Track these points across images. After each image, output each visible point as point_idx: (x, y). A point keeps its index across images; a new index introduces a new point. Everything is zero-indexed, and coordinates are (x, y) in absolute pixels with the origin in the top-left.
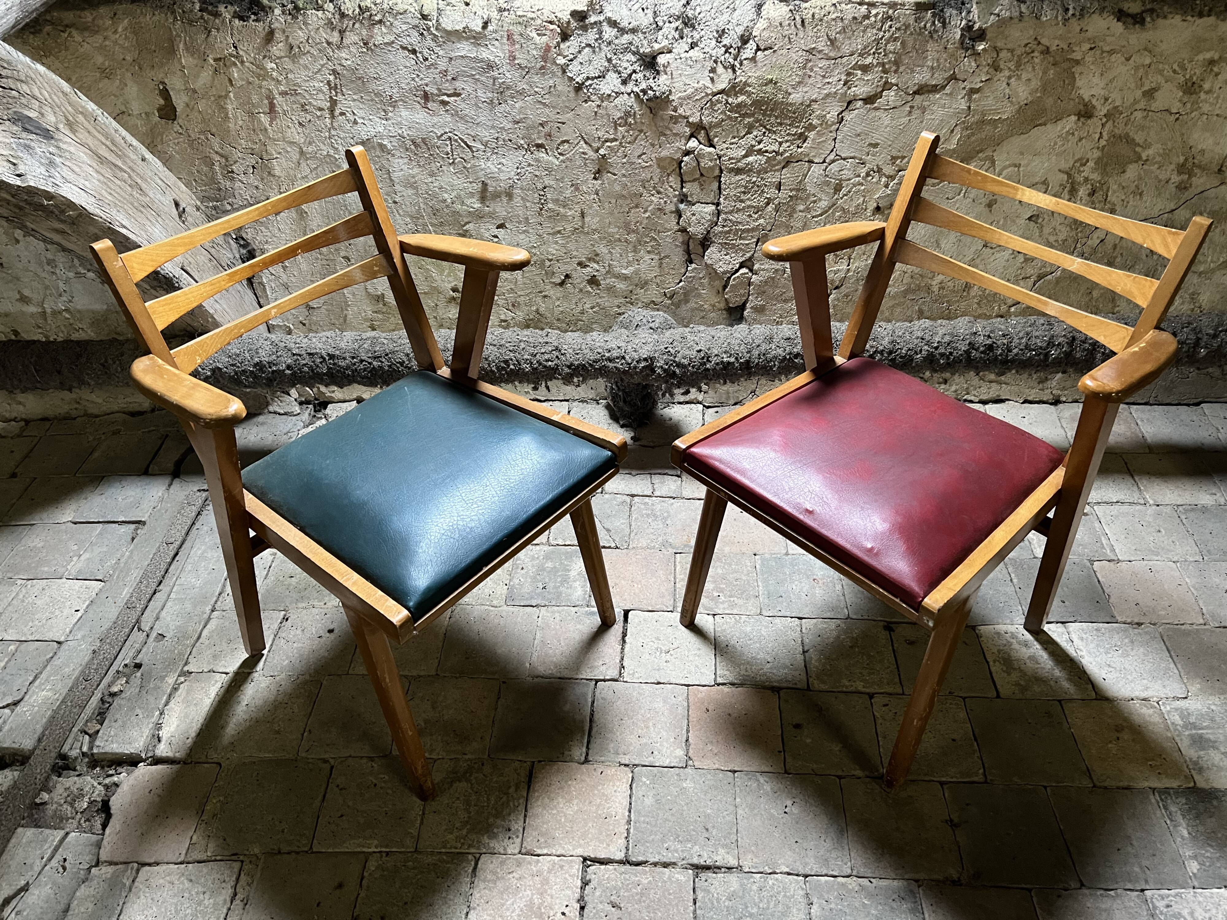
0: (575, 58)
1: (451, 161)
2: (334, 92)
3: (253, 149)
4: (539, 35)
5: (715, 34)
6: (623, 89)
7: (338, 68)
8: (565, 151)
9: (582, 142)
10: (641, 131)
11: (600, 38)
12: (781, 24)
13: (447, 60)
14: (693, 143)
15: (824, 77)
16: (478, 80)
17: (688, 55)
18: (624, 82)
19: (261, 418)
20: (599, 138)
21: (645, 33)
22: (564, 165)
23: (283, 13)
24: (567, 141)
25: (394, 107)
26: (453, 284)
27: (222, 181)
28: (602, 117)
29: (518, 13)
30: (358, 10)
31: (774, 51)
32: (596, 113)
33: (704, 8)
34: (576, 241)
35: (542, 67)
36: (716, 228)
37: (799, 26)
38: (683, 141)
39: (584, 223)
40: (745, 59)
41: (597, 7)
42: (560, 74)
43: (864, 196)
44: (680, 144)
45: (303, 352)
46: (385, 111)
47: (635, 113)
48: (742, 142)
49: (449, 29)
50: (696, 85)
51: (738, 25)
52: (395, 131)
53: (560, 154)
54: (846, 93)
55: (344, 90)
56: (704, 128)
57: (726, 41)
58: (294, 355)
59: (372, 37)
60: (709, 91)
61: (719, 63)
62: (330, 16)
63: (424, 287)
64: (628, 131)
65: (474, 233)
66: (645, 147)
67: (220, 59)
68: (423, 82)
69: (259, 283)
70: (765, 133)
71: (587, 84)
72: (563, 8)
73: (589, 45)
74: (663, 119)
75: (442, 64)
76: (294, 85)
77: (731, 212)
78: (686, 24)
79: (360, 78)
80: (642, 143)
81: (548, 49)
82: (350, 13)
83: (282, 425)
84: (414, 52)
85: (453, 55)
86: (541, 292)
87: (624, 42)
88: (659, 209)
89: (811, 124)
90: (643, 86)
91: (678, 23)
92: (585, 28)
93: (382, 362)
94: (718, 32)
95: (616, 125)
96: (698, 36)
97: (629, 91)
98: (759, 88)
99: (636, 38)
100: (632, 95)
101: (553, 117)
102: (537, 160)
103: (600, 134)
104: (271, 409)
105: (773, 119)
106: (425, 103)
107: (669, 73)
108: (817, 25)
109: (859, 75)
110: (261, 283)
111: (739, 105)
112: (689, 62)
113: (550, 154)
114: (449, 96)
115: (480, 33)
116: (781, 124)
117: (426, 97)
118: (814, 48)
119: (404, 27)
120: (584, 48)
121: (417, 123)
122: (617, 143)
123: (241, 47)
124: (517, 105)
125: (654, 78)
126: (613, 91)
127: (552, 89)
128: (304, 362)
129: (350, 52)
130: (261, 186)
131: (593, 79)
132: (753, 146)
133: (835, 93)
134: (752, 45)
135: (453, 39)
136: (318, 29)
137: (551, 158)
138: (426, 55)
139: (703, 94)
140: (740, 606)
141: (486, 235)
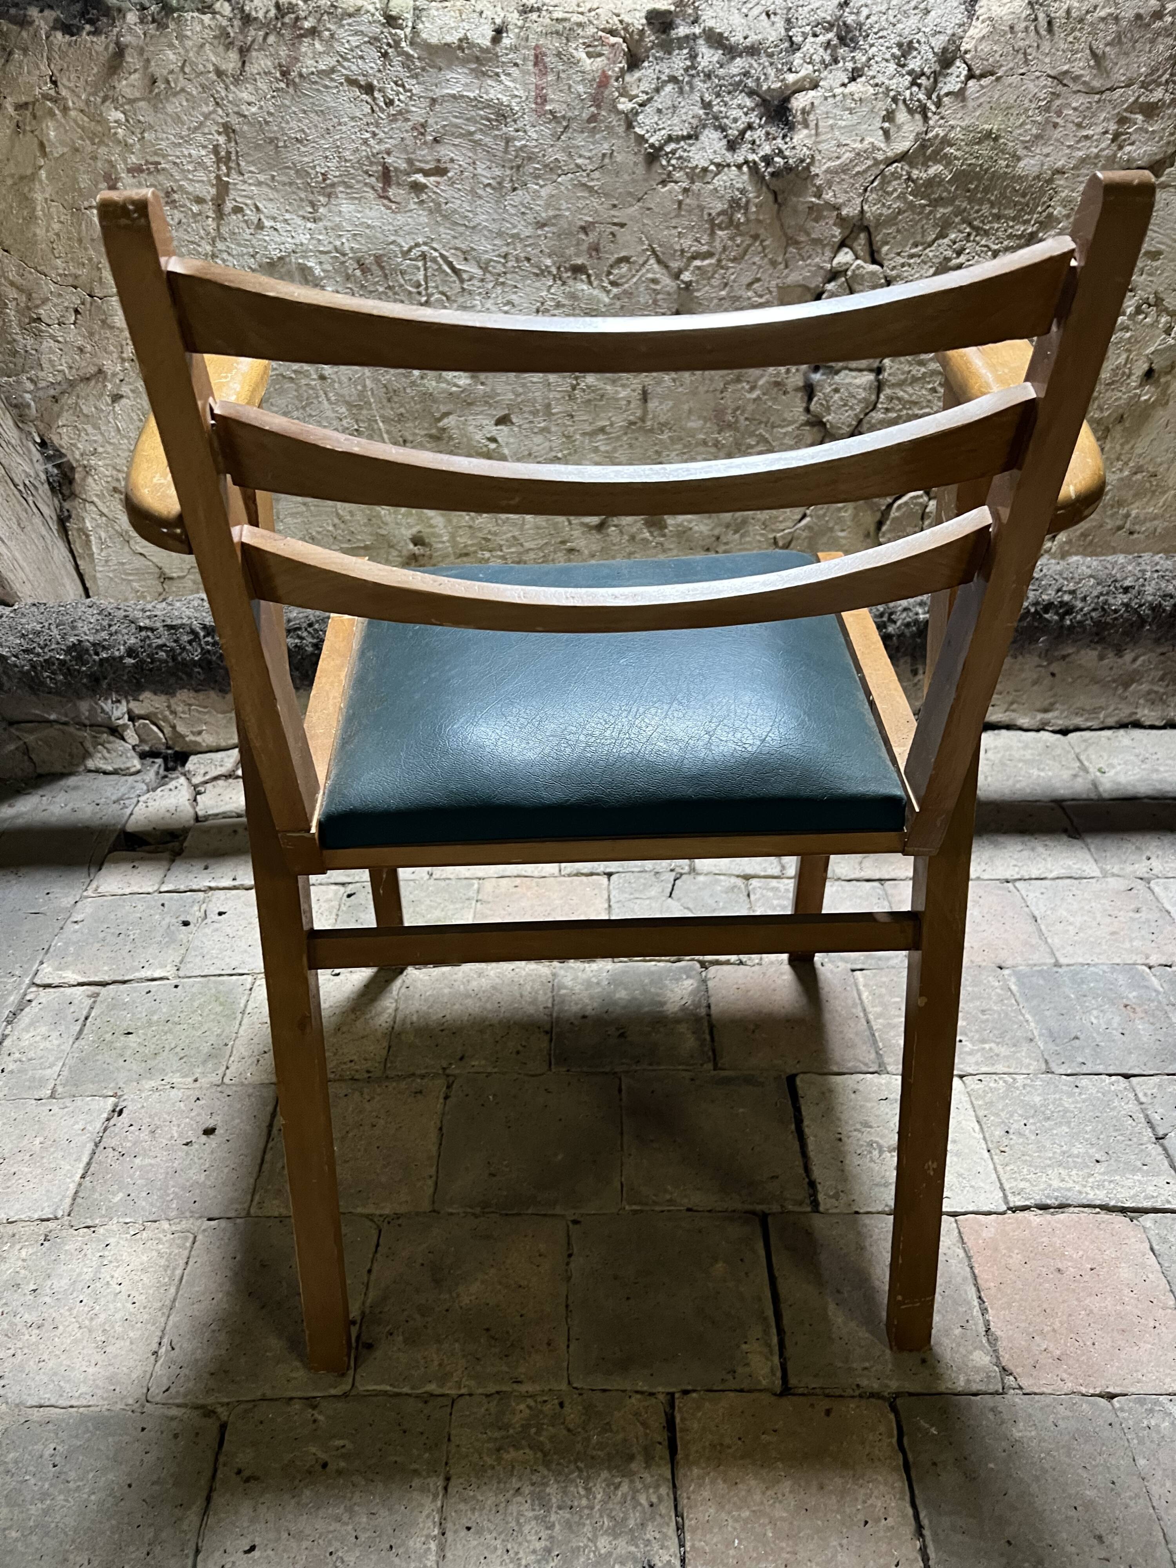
0: (650, 100)
1: (424, 299)
2: (224, 168)
3: (76, 277)
4: (589, 55)
5: (895, 50)
6: (729, 158)
7: (234, 120)
8: (622, 277)
9: (652, 261)
10: (756, 237)
11: (693, 67)
12: (1012, 28)
13: (425, 103)
14: (845, 257)
15: (1079, 126)
16: (477, 143)
17: (847, 91)
18: (732, 146)
19: (72, 781)
20: (683, 251)
21: (771, 55)
22: (618, 304)
23: (142, 21)
24: (626, 259)
25: (329, 196)
26: (414, 530)
27: (19, 338)
28: (690, 212)
29: (556, 15)
30: (273, 12)
31: (998, 79)
32: (680, 203)
33: (875, 9)
34: (631, 446)
35: (593, 118)
36: (873, 414)
37: (1043, 32)
38: (828, 254)
39: (645, 412)
40: (947, 94)
41: (690, 11)
42: (621, 130)
43: (1129, 351)
44: (822, 260)
45: (158, 624)
46: (312, 204)
47: (748, 202)
48: (930, 253)
49: (434, 41)
50: (858, 145)
51: (933, 35)
52: (326, 242)
53: (613, 284)
54: (1115, 155)
55: (242, 164)
56: (866, 229)
57: (914, 64)
58: (141, 629)
59: (297, 60)
60: (880, 156)
61: (900, 103)
62: (225, 23)
63: (365, 537)
64: (732, 238)
65: (455, 434)
66: (760, 267)
67: (26, 105)
68: (383, 147)
69: (79, 530)
70: (969, 234)
71: (668, 149)
72: (634, 6)
73: (673, 79)
74: (795, 211)
75: (418, 113)
76: (155, 153)
77: (901, 384)
78: (842, 40)
79: (271, 141)
80: (757, 259)
81: (603, 82)
82: (261, 15)
83: (109, 789)
84: (369, 89)
85: (438, 92)
86: (563, 542)
87: (735, 71)
88: (777, 384)
89: (1050, 215)
90: (766, 149)
91: (830, 35)
92: (667, 47)
93: (302, 638)
94: (900, 45)
95: (713, 226)
96: (864, 59)
97: (741, 160)
98: (968, 149)
99: (755, 65)
100: (745, 169)
101: (606, 214)
102: (573, 296)
103: (686, 243)
104: (90, 764)
105: (985, 209)
106: (384, 190)
107: (812, 124)
108: (1073, 30)
109: (1139, 122)
110: (83, 531)
111: (930, 183)
112: (849, 103)
113: (595, 283)
114: (426, 173)
115: (487, 51)
116: (998, 217)
117: (387, 176)
118: (1066, 72)
119: (355, 41)
120: (665, 83)
121: (369, 227)
122: (713, 261)
123: (65, 81)
124: (544, 192)
125: (784, 137)
126: (712, 163)
127: (607, 161)
128: (159, 642)
129: (257, 89)
130: (89, 348)
131: (679, 139)
132: (947, 259)
133: (1097, 156)
134: (959, 69)
135: (440, 62)
136: (202, 46)
137: (596, 292)
138: (391, 94)
139: (870, 162)
140: (1007, 1058)
141: (478, 437)
